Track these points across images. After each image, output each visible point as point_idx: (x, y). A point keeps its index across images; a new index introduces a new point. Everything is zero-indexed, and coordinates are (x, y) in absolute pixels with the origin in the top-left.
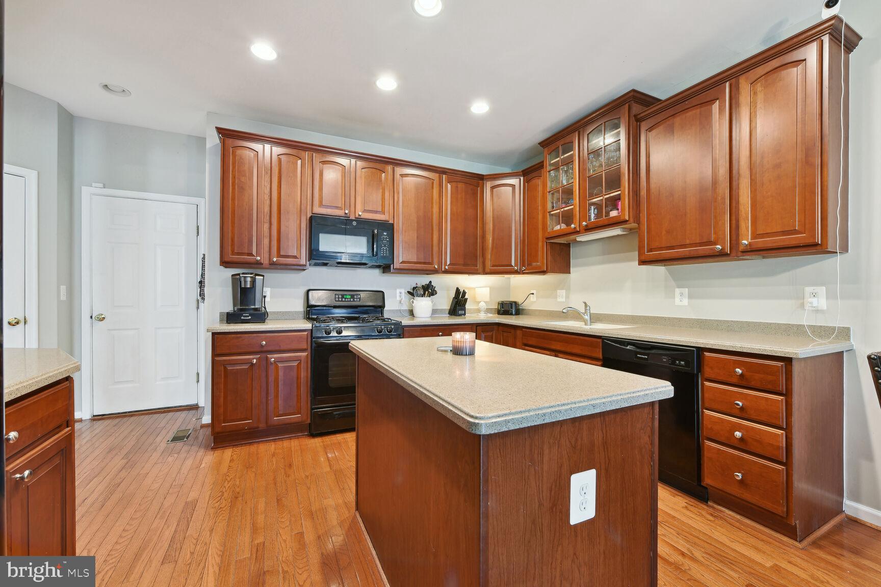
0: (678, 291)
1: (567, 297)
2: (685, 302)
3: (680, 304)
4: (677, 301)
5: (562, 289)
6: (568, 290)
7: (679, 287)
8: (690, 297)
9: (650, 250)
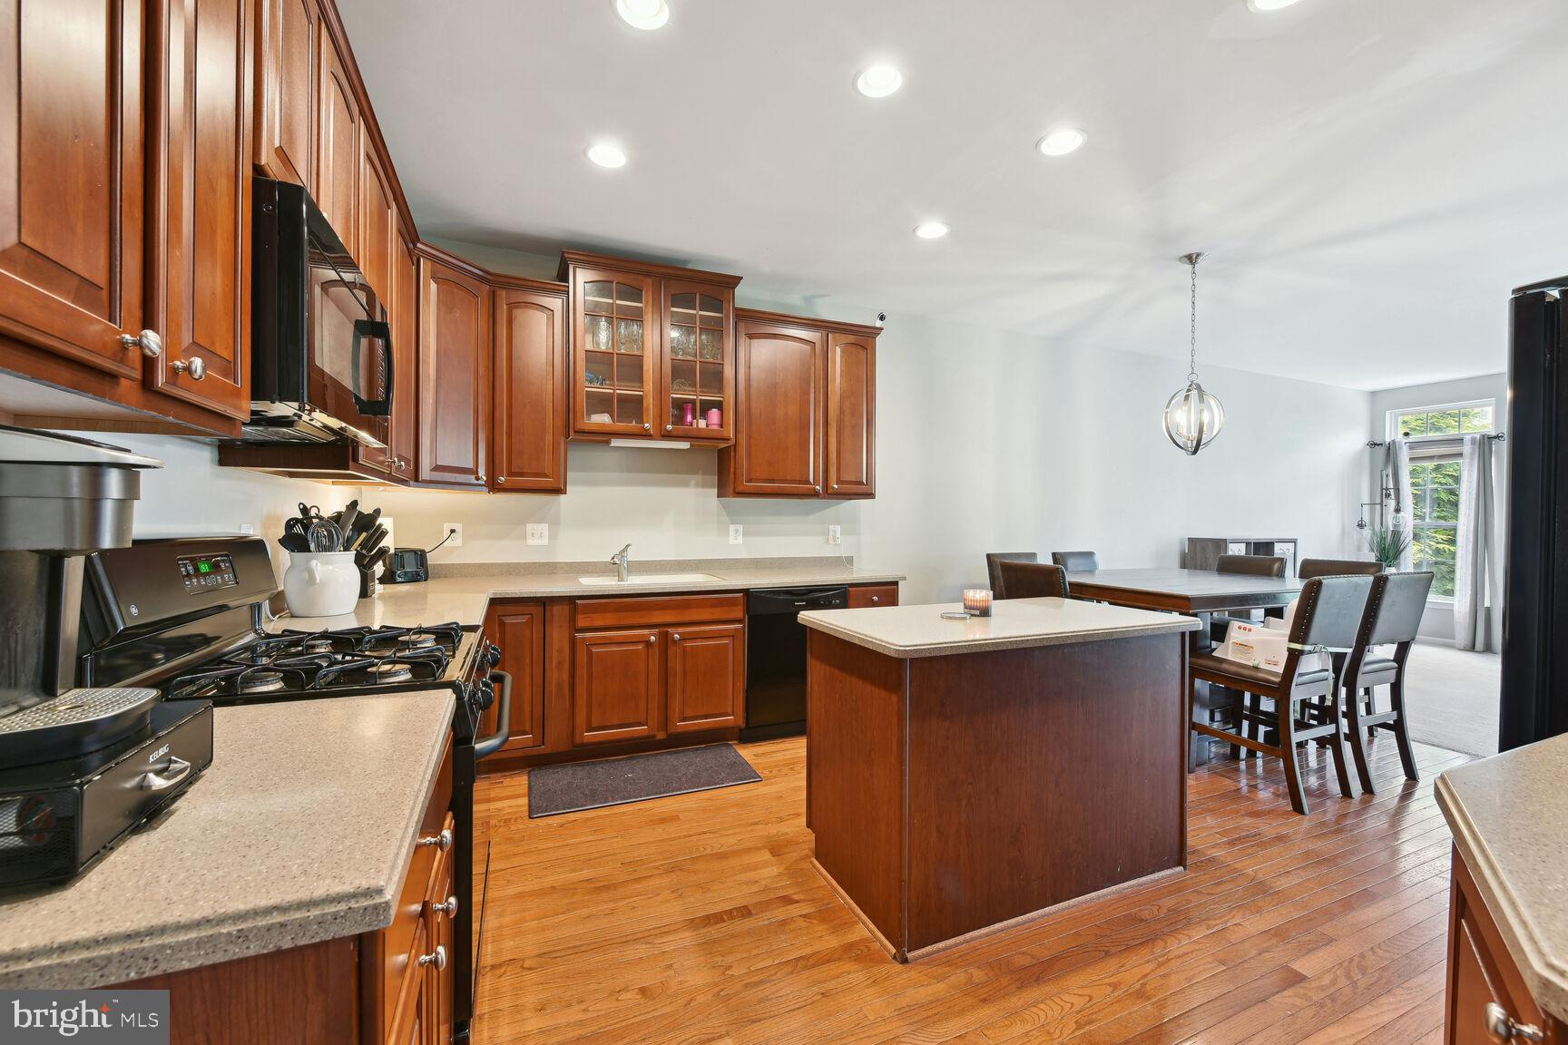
0: (732, 528)
1: (553, 536)
2: (740, 540)
3: (735, 542)
4: (732, 540)
5: (539, 522)
6: (555, 523)
7: (733, 523)
8: (745, 534)
9: (750, 480)
